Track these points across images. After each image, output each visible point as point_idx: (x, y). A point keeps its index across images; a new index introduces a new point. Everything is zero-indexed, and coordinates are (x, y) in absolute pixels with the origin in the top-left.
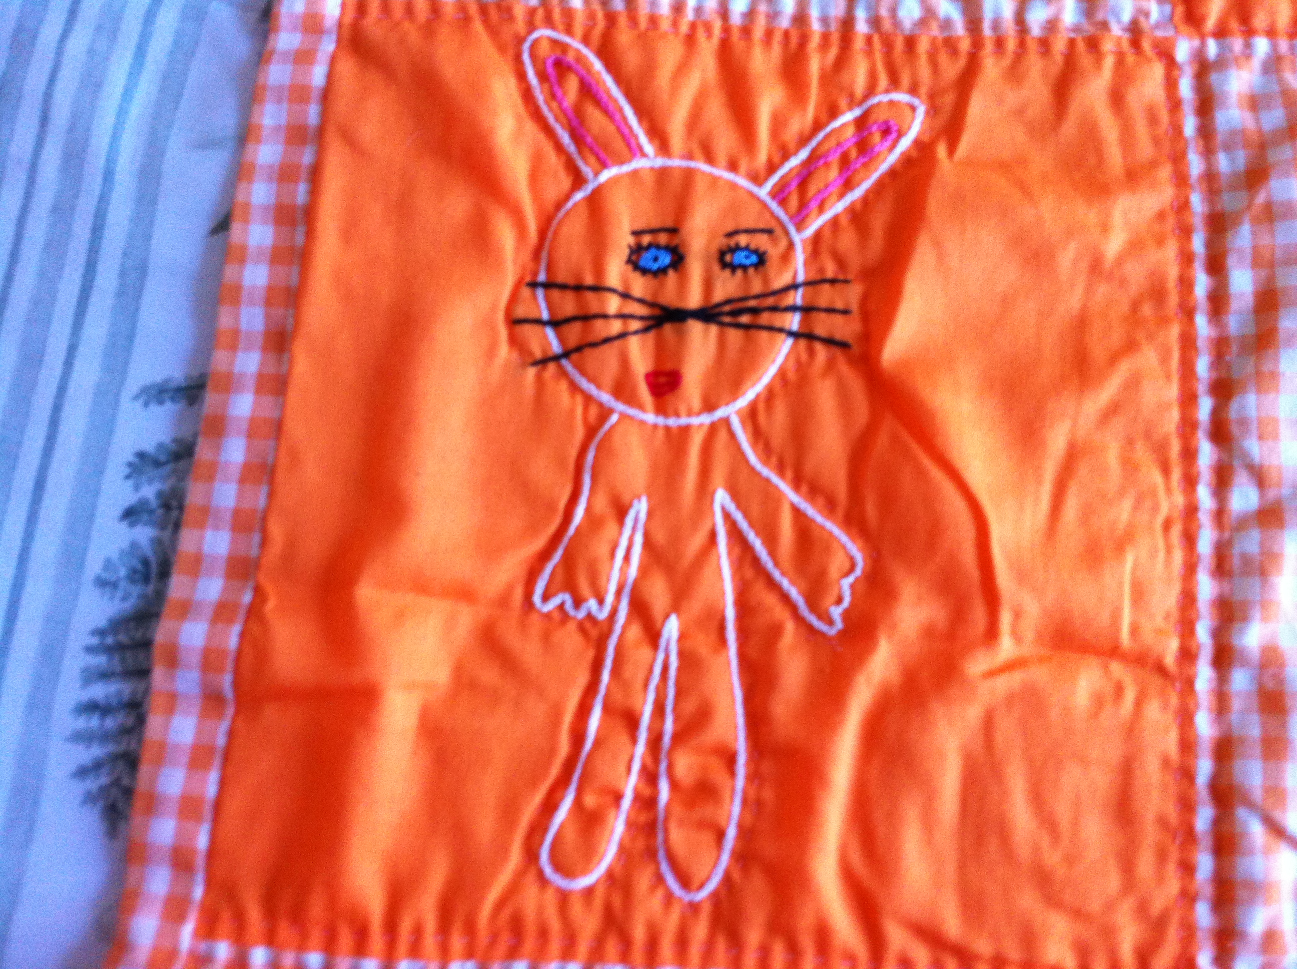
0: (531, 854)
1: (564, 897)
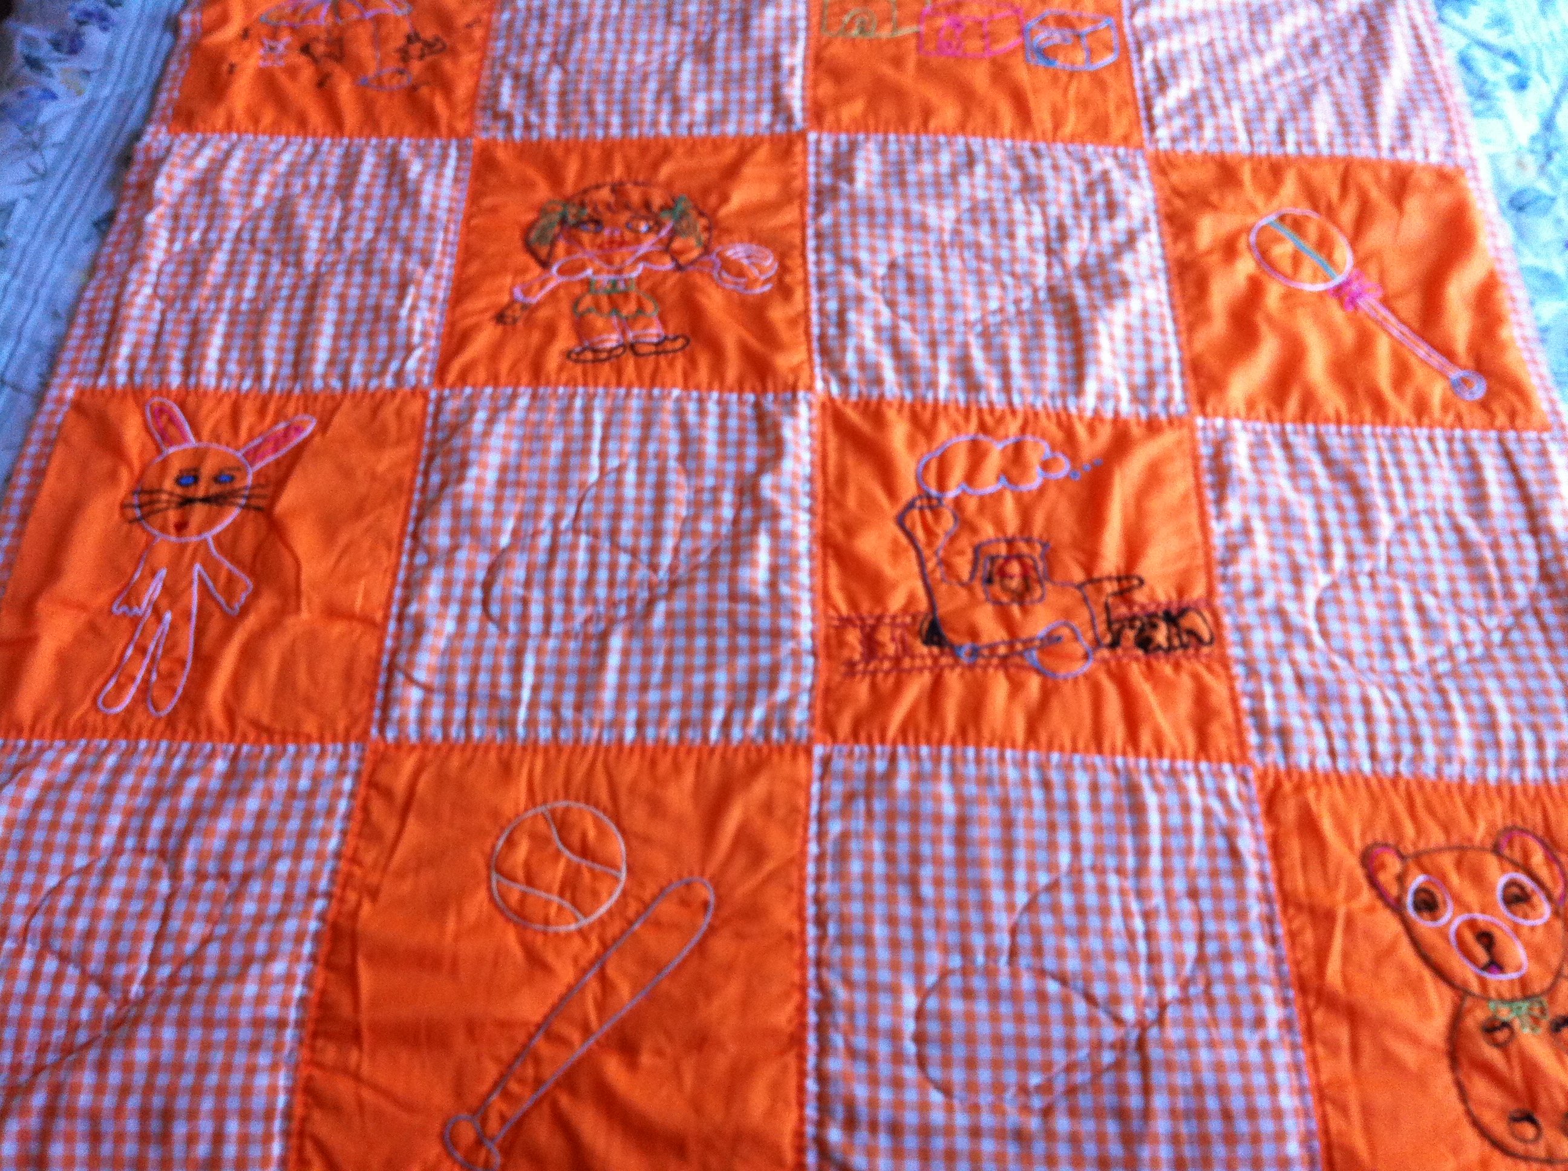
0: (95, 701)
1: (106, 717)
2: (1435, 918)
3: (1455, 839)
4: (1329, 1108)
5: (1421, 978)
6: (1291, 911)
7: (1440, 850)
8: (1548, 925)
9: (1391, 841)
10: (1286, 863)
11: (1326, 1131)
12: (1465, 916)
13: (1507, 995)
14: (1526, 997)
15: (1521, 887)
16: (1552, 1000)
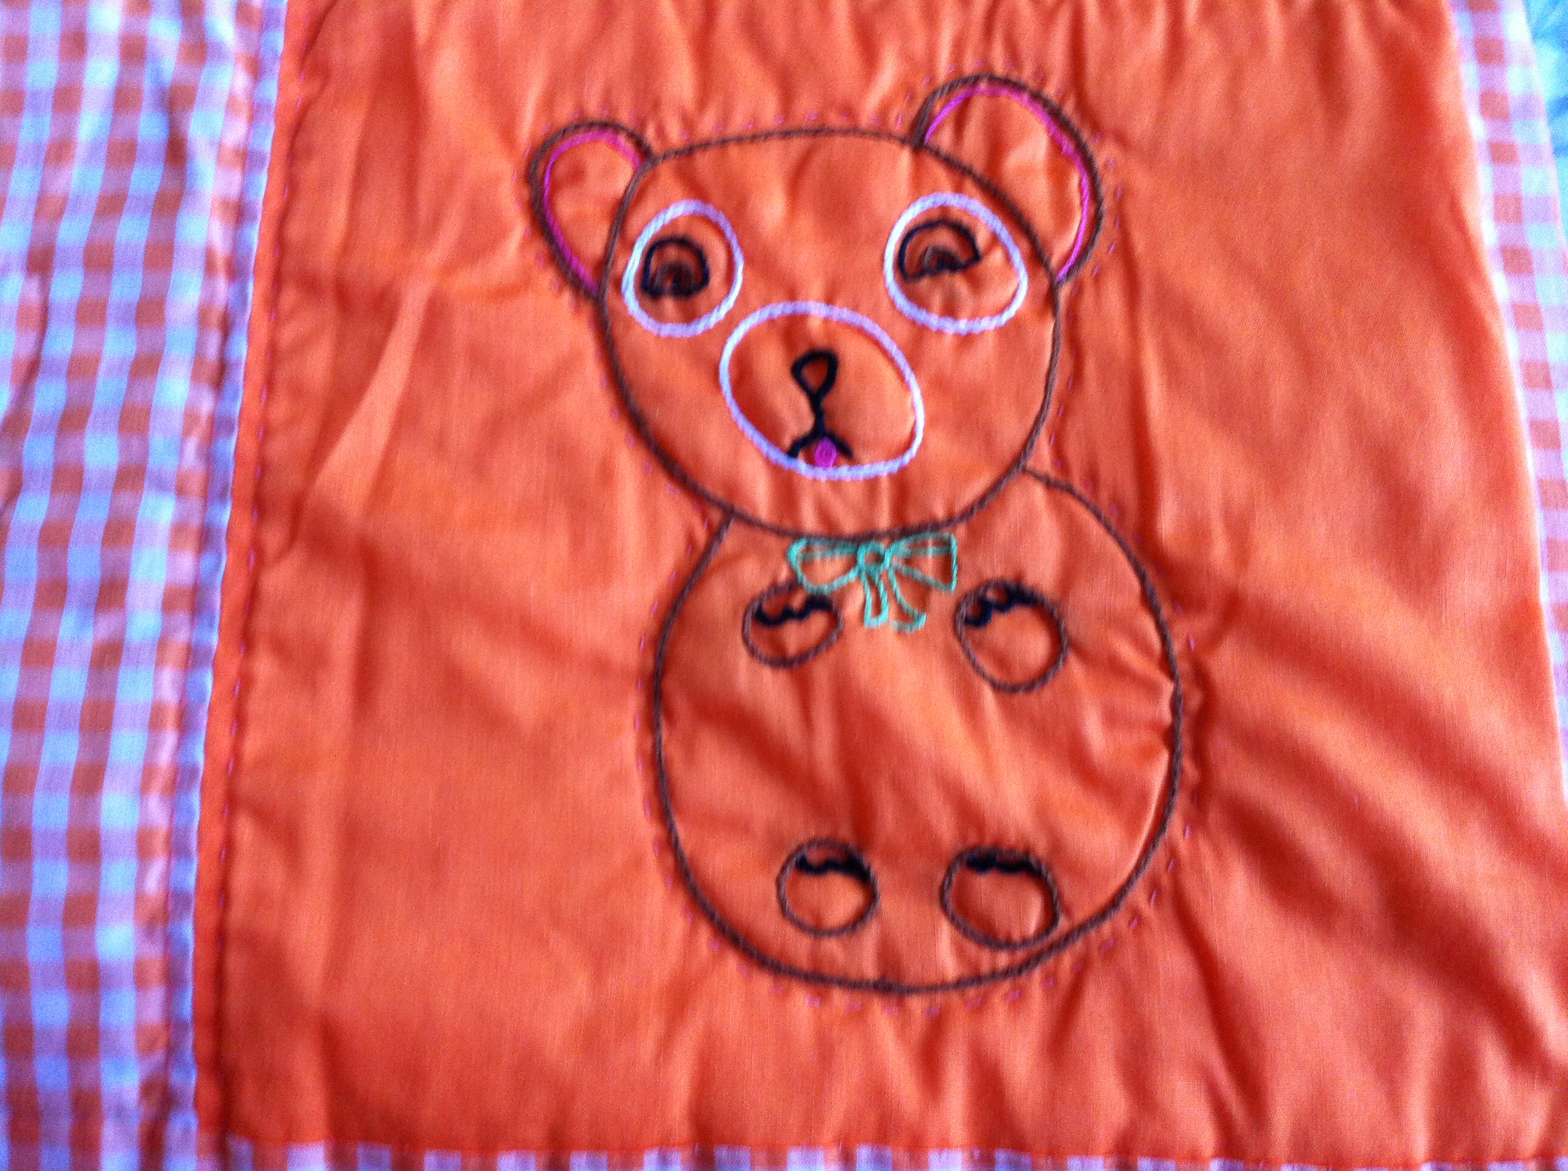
2: (690, 316)
3: (806, 107)
4: (246, 830)
5: (607, 474)
6: (289, 297)
7: (756, 137)
8: (1012, 333)
9: (625, 116)
10: (311, 172)
11: (223, 893)
12: (779, 309)
13: (849, 525)
14: (902, 530)
15: (964, 233)
16: (976, 538)
